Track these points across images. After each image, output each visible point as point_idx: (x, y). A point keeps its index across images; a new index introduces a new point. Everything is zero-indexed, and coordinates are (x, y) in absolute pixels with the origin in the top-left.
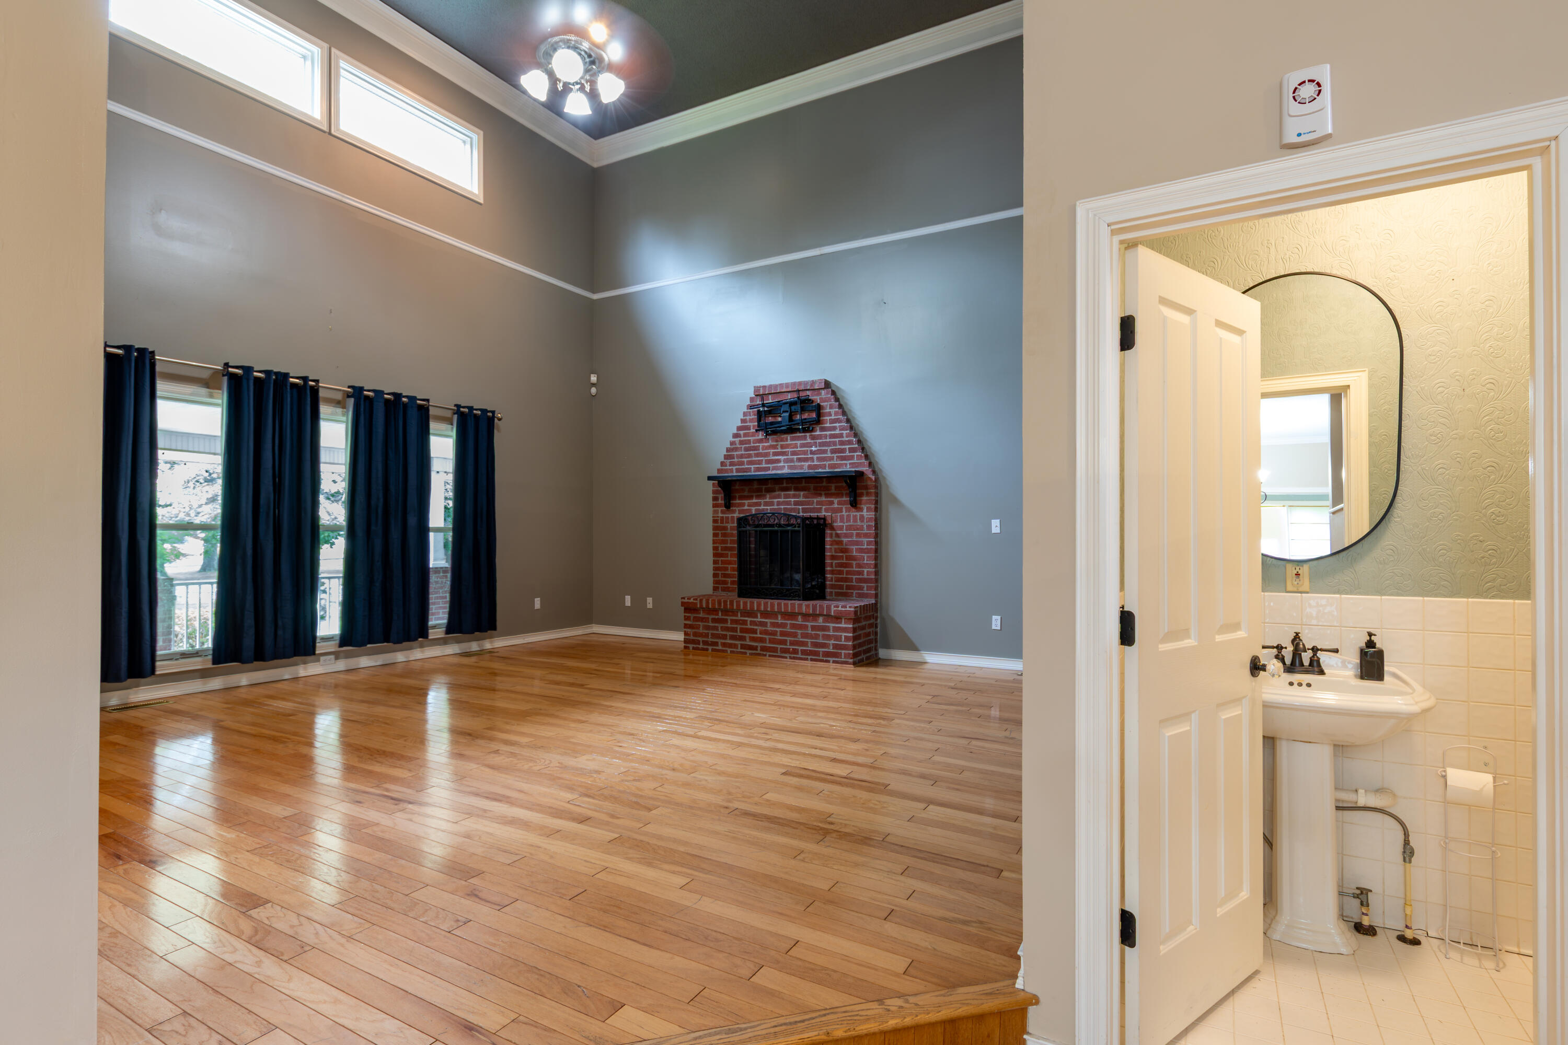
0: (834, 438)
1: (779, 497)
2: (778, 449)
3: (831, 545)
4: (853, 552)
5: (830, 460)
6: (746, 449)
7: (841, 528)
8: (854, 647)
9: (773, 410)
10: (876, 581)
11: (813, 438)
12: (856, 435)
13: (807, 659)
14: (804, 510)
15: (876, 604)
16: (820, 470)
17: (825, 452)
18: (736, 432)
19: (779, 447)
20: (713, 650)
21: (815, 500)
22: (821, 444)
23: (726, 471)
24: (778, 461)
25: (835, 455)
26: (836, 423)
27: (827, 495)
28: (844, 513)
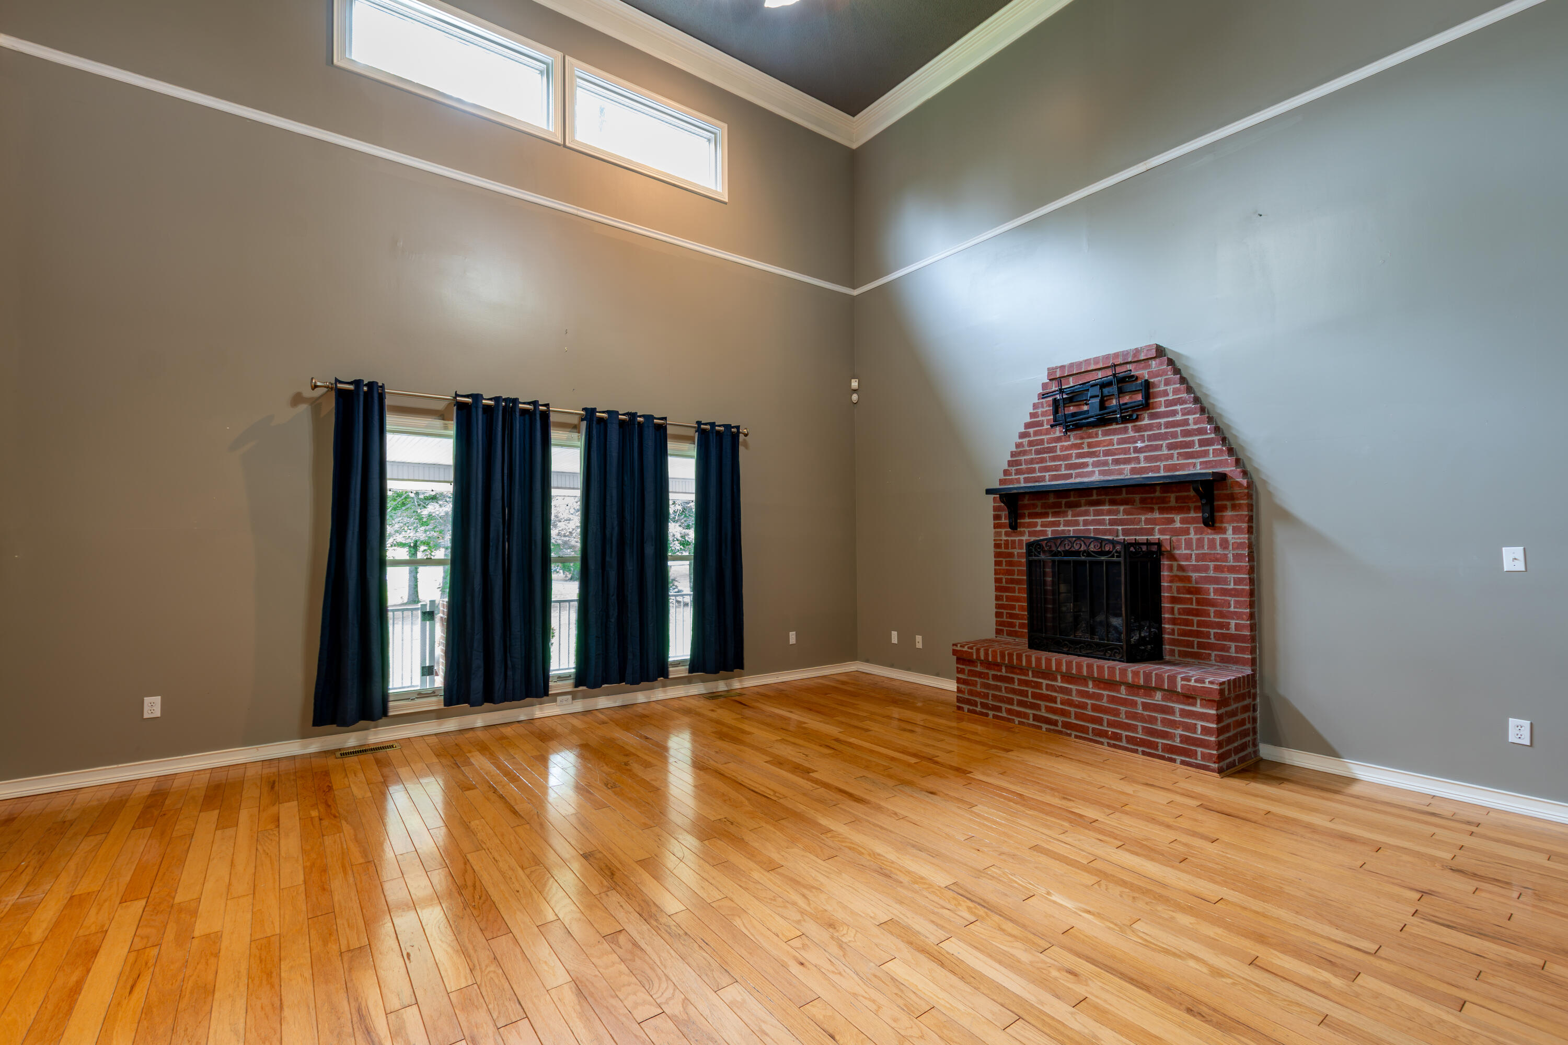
0: (1174, 427)
1: (1086, 513)
2: (1083, 448)
3: (1171, 581)
4: (1209, 594)
5: (1167, 459)
6: (1038, 452)
7: (1188, 558)
8: (1220, 745)
9: (1074, 397)
10: (1253, 639)
11: (1138, 429)
12: (1210, 420)
13: (1136, 751)
14: (1125, 532)
15: (1253, 675)
16: (1150, 475)
17: (1159, 448)
18: (1023, 430)
19: (1085, 446)
20: (995, 717)
21: (1143, 518)
22: (1150, 438)
23: (1011, 481)
24: (1085, 465)
25: (1175, 452)
26: (1176, 405)
27: (1162, 510)
28: (1192, 535)
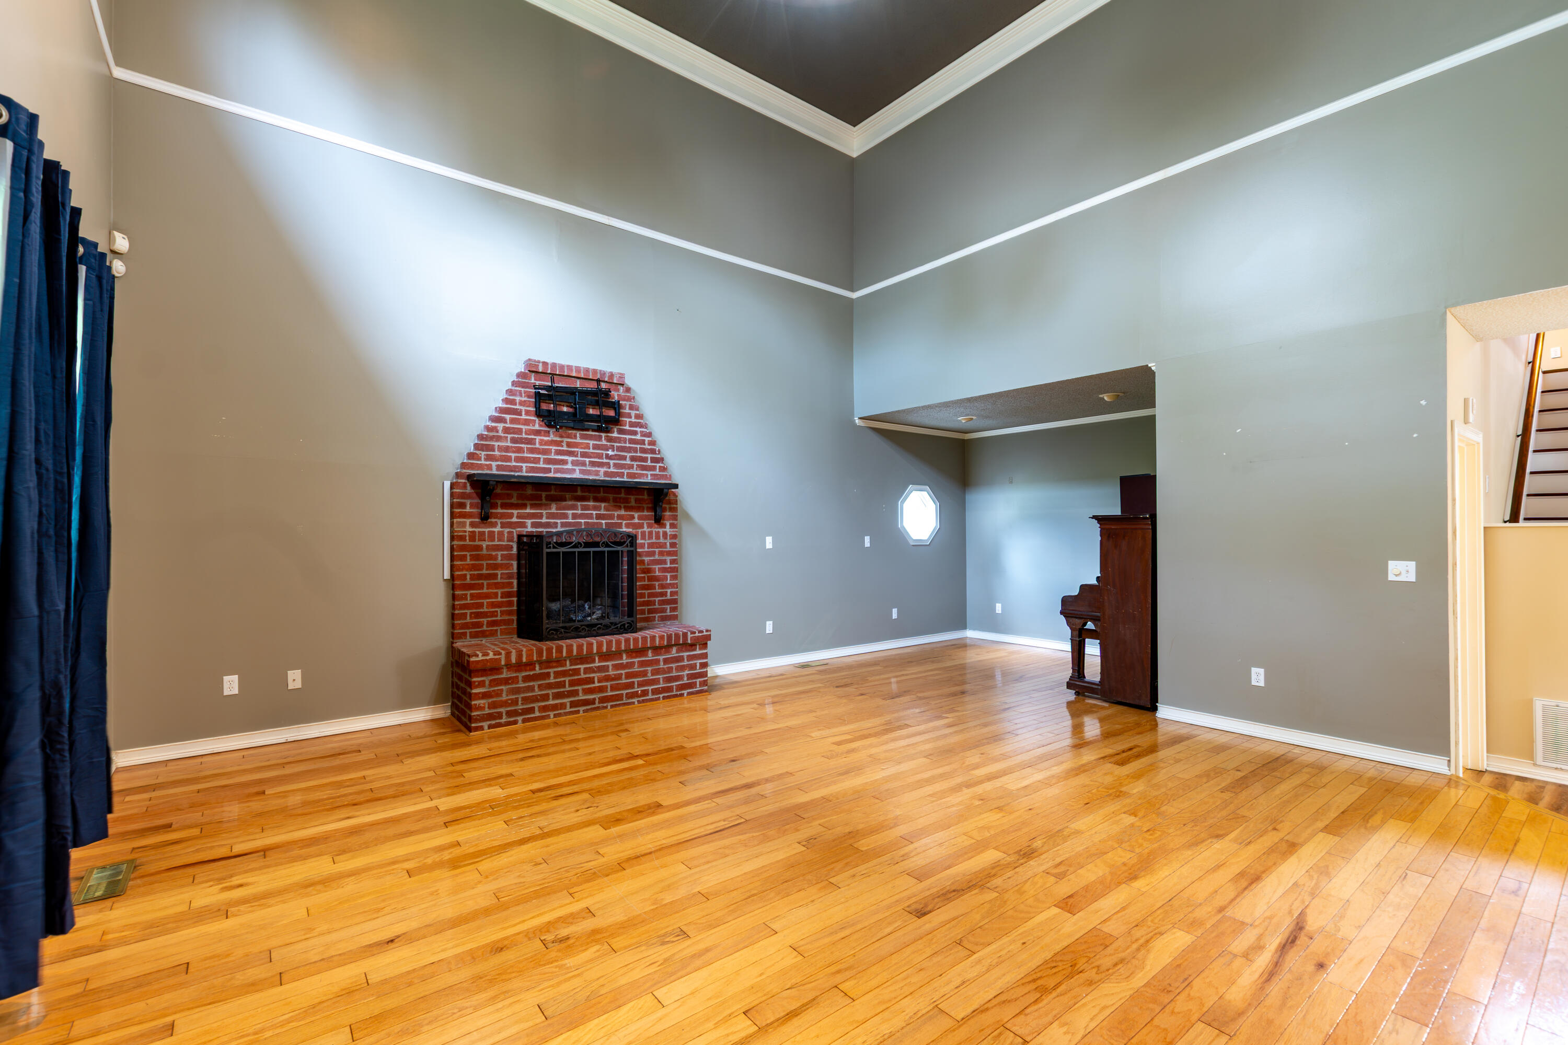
0: (635, 444)
1: (574, 507)
2: (562, 446)
4: (655, 572)
5: (629, 468)
6: (514, 441)
7: (643, 546)
9: (557, 395)
11: (610, 439)
13: (658, 700)
14: (610, 525)
16: (618, 479)
17: (624, 458)
18: (495, 414)
19: (564, 444)
21: (616, 514)
22: (621, 449)
23: (480, 466)
24: (564, 462)
25: (635, 463)
26: (636, 427)
27: (627, 508)
28: (646, 529)
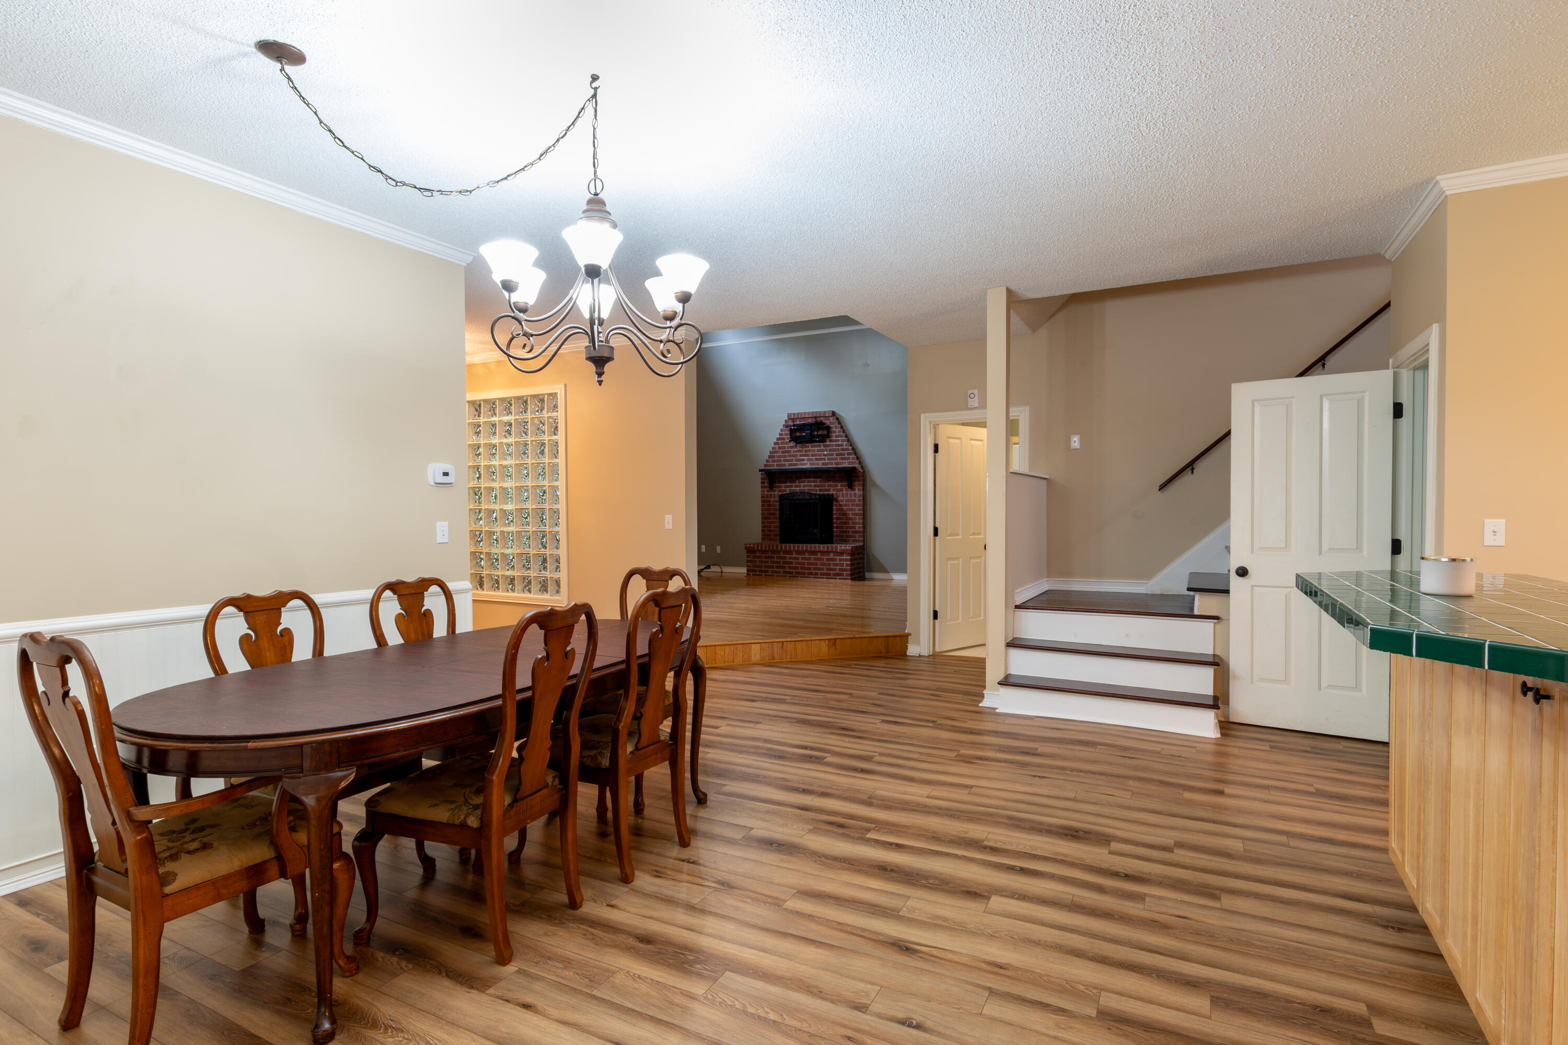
0: (838, 446)
1: (804, 482)
3: (837, 511)
4: (849, 515)
5: (836, 460)
6: (783, 452)
7: (843, 501)
8: (851, 570)
9: (801, 428)
10: (864, 532)
11: (825, 446)
12: (851, 445)
13: (823, 578)
14: (820, 490)
15: (864, 545)
16: (829, 466)
17: (832, 455)
18: (776, 441)
19: (804, 451)
20: (765, 575)
21: (827, 484)
22: (830, 450)
23: (770, 466)
24: (803, 460)
25: (838, 457)
26: (839, 437)
27: (834, 481)
28: (844, 492)
